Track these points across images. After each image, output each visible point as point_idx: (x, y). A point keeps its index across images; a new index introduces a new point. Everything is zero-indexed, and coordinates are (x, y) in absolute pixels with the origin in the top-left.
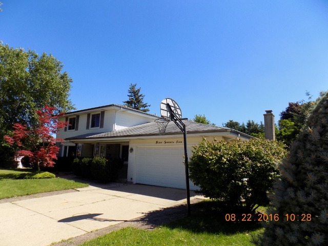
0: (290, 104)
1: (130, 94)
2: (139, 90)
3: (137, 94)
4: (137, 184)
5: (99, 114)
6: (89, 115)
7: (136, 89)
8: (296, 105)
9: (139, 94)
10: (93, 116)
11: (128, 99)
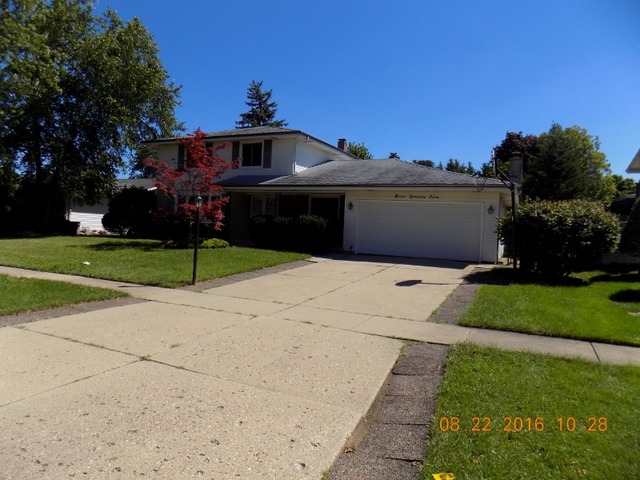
0: (509, 135)
1: (250, 101)
2: (269, 94)
3: (266, 101)
4: (359, 254)
5: (261, 144)
6: (236, 145)
7: (263, 90)
8: (518, 137)
9: (269, 102)
10: (244, 146)
11: (247, 110)
